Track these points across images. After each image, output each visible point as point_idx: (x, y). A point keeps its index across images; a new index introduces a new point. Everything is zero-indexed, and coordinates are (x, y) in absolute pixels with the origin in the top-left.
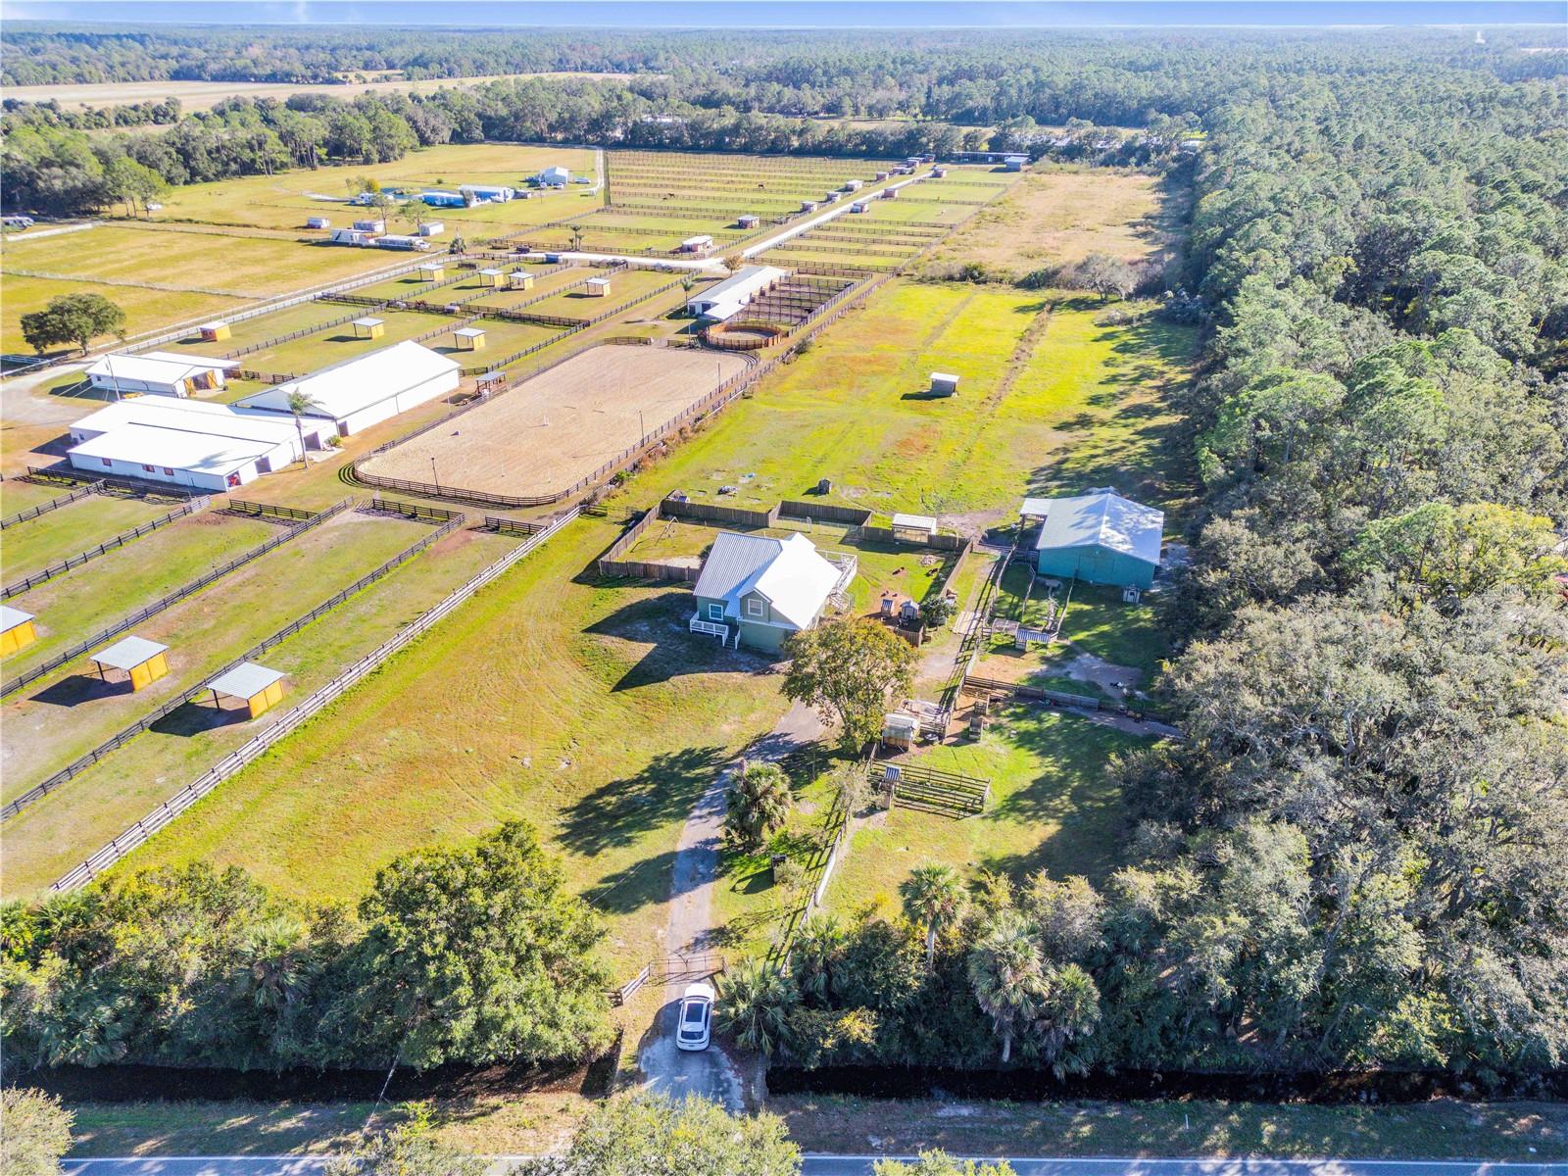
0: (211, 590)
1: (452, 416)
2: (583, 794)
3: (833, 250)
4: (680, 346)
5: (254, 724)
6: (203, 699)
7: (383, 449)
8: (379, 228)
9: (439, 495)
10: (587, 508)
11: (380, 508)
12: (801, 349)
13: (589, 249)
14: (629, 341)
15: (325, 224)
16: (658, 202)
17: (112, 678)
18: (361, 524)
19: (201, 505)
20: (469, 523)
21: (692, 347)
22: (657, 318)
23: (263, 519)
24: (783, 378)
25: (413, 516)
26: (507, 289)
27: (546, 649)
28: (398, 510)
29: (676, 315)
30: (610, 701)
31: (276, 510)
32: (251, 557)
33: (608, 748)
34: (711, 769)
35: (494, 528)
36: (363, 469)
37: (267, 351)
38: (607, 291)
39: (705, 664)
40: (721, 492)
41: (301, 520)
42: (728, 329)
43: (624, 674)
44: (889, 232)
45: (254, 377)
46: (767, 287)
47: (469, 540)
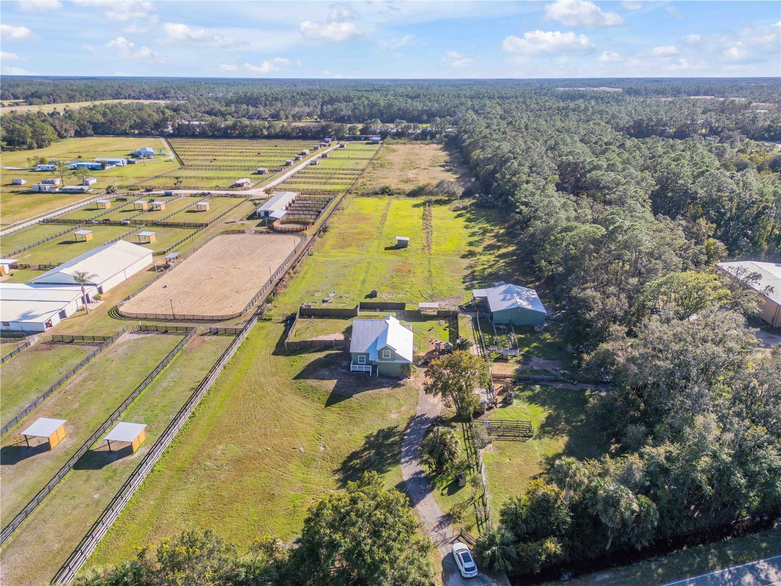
0: (67, 386)
1: (158, 277)
2: (341, 461)
3: (313, 183)
4: (261, 233)
5: (136, 455)
6: (98, 446)
7: (128, 298)
8: (58, 182)
9: (174, 319)
10: (260, 315)
11: (143, 330)
12: (324, 230)
13: (185, 188)
14: (234, 232)
15: (23, 182)
16: (207, 163)
18: (138, 339)
19: (34, 340)
20: (199, 332)
21: (268, 233)
22: (242, 220)
23: (77, 344)
24: (323, 244)
25: (166, 332)
26: (151, 210)
27: (279, 391)
28: (156, 330)
30: (327, 412)
31: (82, 338)
32: (81, 365)
33: (340, 436)
34: (397, 437)
35: (216, 333)
37: (26, 252)
38: (208, 209)
39: (366, 386)
42: (282, 223)
44: (335, 174)
46: (291, 202)
47: (204, 341)
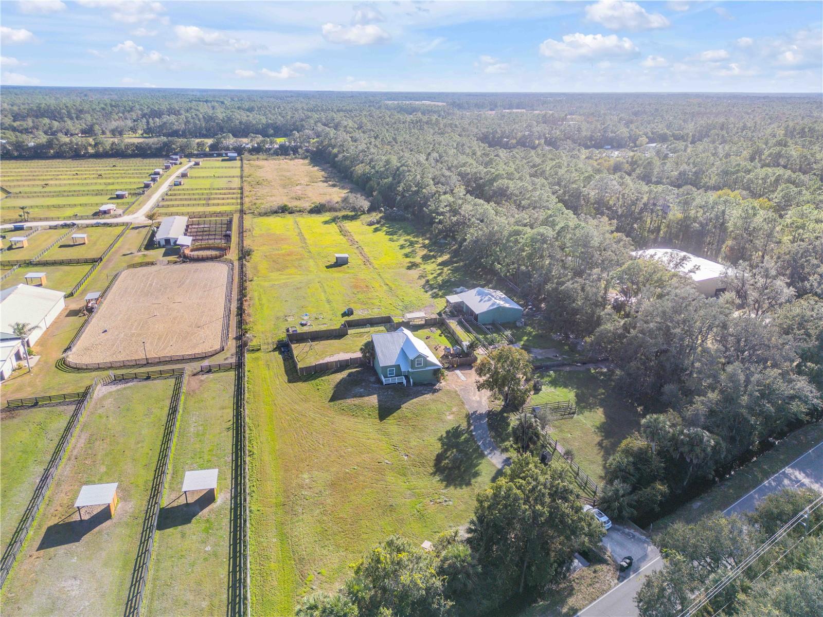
1: (87, 323)
4: (174, 262)
5: (219, 502)
9: (148, 363)
12: (247, 254)
13: (35, 220)
14: (140, 265)
18: (118, 390)
20: (188, 372)
21: (184, 262)
22: (140, 251)
23: (43, 406)
24: (256, 269)
25: (148, 378)
27: (323, 415)
28: (136, 377)
29: (148, 247)
30: (387, 426)
31: (50, 398)
33: (414, 443)
35: (209, 371)
36: (73, 362)
38: (86, 241)
40: (303, 325)
41: (74, 399)
42: (192, 251)
43: (377, 412)
44: (211, 194)
46: (185, 227)
47: (201, 381)
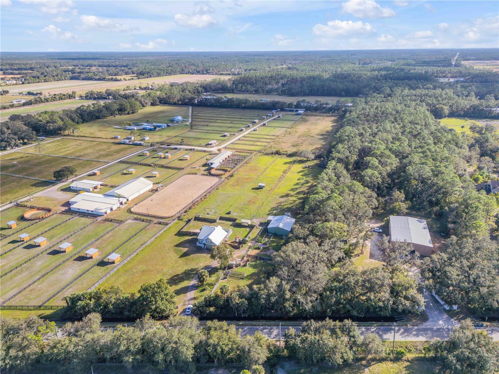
0: (104, 238)
1: (151, 195)
3: (246, 144)
4: (204, 175)
5: (115, 264)
6: (106, 260)
7: (136, 204)
8: (133, 138)
10: (179, 218)
11: (136, 219)
12: (232, 176)
13: (185, 145)
15: (119, 137)
17: (88, 256)
18: (133, 223)
19: (100, 219)
20: (155, 222)
21: (207, 175)
22: (200, 167)
23: (112, 222)
25: (143, 221)
26: (165, 158)
27: (169, 249)
29: (204, 165)
30: (180, 259)
31: (115, 220)
32: (111, 231)
33: (179, 268)
34: (195, 272)
35: (160, 223)
36: (132, 210)
37: (109, 178)
38: (188, 159)
39: (199, 252)
40: (208, 214)
41: (120, 222)
43: (182, 254)
44: (262, 138)
45: (106, 185)
47: (154, 226)
